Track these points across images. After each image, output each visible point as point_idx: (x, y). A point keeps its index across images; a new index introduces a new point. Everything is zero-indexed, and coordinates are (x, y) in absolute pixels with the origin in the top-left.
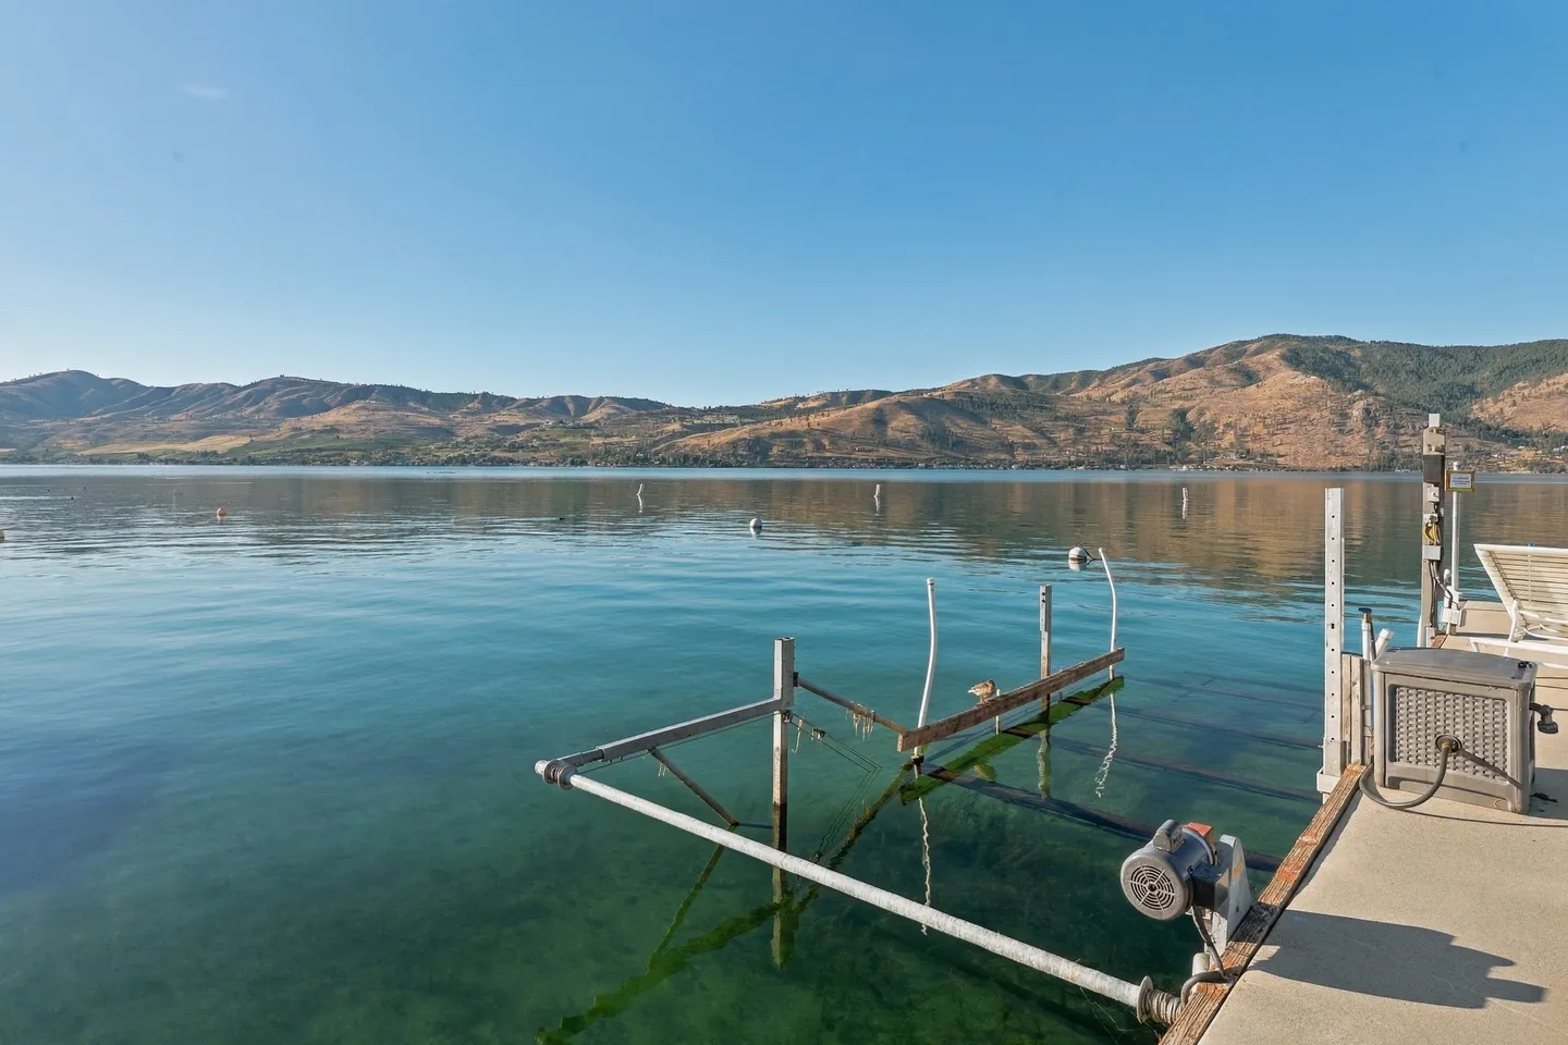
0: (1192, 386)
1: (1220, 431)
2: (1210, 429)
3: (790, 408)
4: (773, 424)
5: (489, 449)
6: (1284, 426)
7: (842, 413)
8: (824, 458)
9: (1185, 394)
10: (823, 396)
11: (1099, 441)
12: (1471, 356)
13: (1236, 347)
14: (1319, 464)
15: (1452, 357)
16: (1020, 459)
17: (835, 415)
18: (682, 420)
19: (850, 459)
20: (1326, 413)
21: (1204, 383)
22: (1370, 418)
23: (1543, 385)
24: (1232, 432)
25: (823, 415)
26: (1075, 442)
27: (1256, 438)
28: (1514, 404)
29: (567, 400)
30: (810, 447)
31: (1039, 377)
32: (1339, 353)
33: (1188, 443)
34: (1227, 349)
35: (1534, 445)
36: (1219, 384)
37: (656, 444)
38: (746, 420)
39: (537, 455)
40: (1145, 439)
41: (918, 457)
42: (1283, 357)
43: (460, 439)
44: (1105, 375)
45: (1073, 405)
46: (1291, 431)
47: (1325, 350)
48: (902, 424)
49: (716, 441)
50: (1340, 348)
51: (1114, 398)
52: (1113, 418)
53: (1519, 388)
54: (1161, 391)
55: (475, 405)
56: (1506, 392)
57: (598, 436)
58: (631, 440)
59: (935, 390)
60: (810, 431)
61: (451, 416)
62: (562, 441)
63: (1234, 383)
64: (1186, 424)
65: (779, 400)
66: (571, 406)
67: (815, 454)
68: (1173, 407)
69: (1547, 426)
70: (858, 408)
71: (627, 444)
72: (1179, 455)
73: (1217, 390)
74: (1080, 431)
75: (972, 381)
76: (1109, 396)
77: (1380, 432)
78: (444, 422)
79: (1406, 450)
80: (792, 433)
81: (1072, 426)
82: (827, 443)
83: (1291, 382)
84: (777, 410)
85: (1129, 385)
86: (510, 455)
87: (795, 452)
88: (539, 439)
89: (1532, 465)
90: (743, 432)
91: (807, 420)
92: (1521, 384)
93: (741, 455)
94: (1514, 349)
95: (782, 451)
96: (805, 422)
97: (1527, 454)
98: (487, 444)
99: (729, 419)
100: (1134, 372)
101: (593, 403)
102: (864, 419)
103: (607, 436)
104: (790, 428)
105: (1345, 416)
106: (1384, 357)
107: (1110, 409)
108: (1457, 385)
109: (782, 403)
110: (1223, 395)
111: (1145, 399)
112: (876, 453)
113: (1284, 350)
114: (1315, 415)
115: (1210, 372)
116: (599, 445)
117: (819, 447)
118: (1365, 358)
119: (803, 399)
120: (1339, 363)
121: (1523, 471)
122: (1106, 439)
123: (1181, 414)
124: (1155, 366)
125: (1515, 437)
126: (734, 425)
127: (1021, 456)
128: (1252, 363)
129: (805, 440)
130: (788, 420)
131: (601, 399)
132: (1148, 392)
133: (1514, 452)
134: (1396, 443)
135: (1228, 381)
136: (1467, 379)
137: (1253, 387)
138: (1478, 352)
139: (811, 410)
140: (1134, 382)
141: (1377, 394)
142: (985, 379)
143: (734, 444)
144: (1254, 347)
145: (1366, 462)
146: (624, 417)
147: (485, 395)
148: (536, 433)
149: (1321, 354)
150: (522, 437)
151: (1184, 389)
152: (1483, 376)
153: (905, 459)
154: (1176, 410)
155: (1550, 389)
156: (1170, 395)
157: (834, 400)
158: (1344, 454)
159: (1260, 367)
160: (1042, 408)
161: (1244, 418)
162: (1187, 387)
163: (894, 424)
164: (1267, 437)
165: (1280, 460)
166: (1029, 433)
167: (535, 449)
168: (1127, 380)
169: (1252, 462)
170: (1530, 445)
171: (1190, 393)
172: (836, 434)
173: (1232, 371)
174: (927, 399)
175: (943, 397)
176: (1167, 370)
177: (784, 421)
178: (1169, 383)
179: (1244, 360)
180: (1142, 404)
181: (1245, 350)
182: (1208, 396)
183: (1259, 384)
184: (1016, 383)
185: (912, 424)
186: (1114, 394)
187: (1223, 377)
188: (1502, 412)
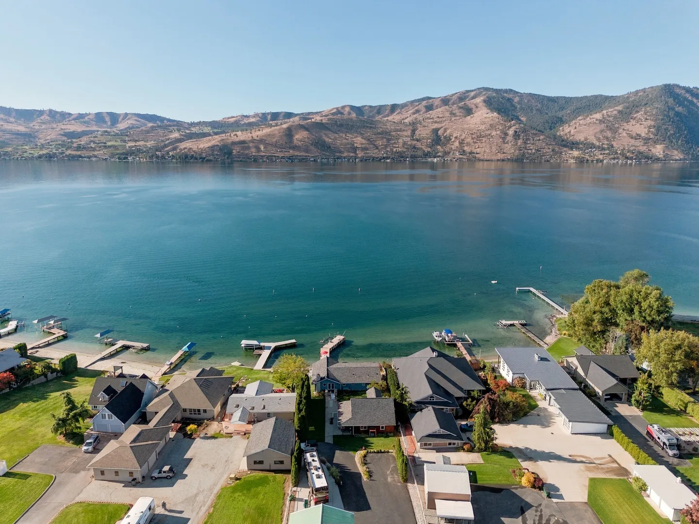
0: (442, 116)
1: (453, 140)
2: (448, 139)
3: (239, 123)
4: (232, 135)
5: (64, 149)
6: (481, 139)
7: (269, 129)
8: (262, 156)
9: (438, 120)
10: (256, 115)
11: (397, 146)
12: (564, 102)
13: (464, 93)
14: (494, 158)
15: (556, 102)
16: (360, 156)
17: (267, 131)
18: (179, 130)
19: (275, 156)
20: (498, 132)
21: (447, 114)
22: (516, 135)
23: (588, 118)
24: (458, 141)
25: (259, 130)
26: (386, 146)
27: (468, 144)
28: (576, 128)
29: (105, 115)
30: (253, 150)
31: (371, 107)
32: (509, 99)
33: (439, 147)
34: (460, 94)
35: (579, 149)
36: (454, 114)
37: (165, 146)
38: (216, 131)
39: (96, 153)
40: (418, 145)
41: (310, 155)
42: (485, 101)
43: (42, 141)
44: (404, 106)
45: (386, 125)
46: (483, 141)
47: (503, 98)
48: (301, 137)
49: (201, 146)
50: (511, 96)
51: (406, 121)
52: (405, 133)
53: (579, 120)
54: (428, 118)
55: (45, 117)
56: (574, 121)
57: (130, 141)
58: (150, 144)
59: (317, 113)
60: (253, 140)
61: (31, 125)
62: (109, 144)
64: (438, 136)
65: (233, 117)
66: (107, 119)
67: (257, 154)
68: (433, 127)
69: (586, 139)
70: (278, 126)
71: (149, 146)
72: (433, 153)
73: (453, 119)
74: (388, 140)
75: (337, 108)
76: (403, 119)
77: (520, 142)
78: (27, 130)
79: (530, 151)
80: (243, 142)
81: (385, 138)
82: (262, 147)
83: (486, 115)
84: (232, 124)
85: (414, 113)
86: (79, 153)
87: (247, 152)
88: (94, 143)
89: (576, 158)
90: (215, 140)
91: (251, 132)
92: (580, 118)
93: (217, 155)
94: (582, 98)
95: (239, 152)
96: (249, 135)
97: (576, 153)
98: (63, 145)
99: (207, 130)
100: (416, 106)
101: (121, 117)
102: (281, 134)
103: (136, 141)
104: (242, 138)
105: (506, 134)
106: (528, 101)
107: (403, 128)
108: (556, 117)
109: (235, 119)
110: (455, 121)
111: (420, 123)
112: (289, 153)
113: (485, 96)
114: (494, 133)
115: (451, 108)
116: (133, 147)
117: (258, 149)
118: (519, 103)
119: (247, 117)
120: (508, 105)
121: (573, 161)
122: (401, 145)
123: (436, 131)
124: (427, 102)
125: (572, 145)
126: (209, 135)
127: (360, 154)
128: (470, 103)
129: (251, 145)
130: (239, 133)
131: (126, 114)
132: (422, 118)
133: (571, 152)
134: (526, 147)
135: (458, 114)
136: (560, 114)
137: (469, 118)
138: (568, 100)
139: (253, 125)
140: (417, 111)
141: (521, 122)
142: (343, 107)
143: (212, 148)
144: (472, 94)
145: (512, 156)
146: (143, 128)
147: (51, 111)
148: (92, 139)
149: (501, 100)
150: (84, 141)
151: (438, 117)
152: (567, 112)
153: (302, 156)
154: (433, 129)
155: (590, 121)
156: (432, 120)
157: (265, 119)
158: (504, 153)
159: (473, 106)
160: (371, 127)
161: (463, 134)
162: (440, 116)
163: (297, 137)
164: (473, 144)
165: (477, 156)
166: (364, 141)
167: (94, 149)
168: (413, 110)
169: (465, 157)
170: (578, 149)
171: (441, 119)
172: (267, 142)
173: (461, 108)
174: (313, 122)
175: (322, 121)
176: (432, 105)
177: (237, 133)
178: (433, 113)
179: (467, 102)
180: (419, 125)
181: (468, 96)
182: (449, 121)
183: (472, 116)
184: (359, 110)
185: (306, 137)
186: (406, 118)
187: (457, 111)
188: (570, 132)
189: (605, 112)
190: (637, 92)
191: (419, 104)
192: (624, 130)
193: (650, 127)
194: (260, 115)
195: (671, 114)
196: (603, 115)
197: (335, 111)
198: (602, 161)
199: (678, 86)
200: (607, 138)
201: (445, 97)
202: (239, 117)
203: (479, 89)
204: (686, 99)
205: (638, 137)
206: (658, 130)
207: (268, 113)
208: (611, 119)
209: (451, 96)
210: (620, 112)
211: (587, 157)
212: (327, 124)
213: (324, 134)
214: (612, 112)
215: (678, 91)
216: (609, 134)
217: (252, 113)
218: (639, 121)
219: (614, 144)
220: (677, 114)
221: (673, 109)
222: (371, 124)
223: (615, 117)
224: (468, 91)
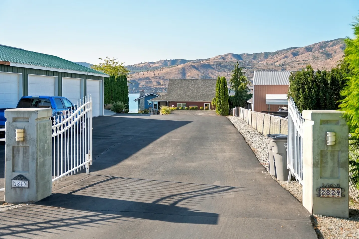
0: (306, 59)
3: (147, 67)
4: (140, 74)
7: (168, 69)
8: (161, 88)
9: (303, 62)
10: (160, 61)
13: (324, 43)
17: (166, 70)
21: (311, 58)
25: (160, 70)
30: (155, 84)
31: (248, 55)
34: (321, 44)
36: (317, 58)
42: (342, 48)
44: (274, 54)
48: (193, 75)
54: (295, 61)
59: (206, 60)
60: (155, 77)
63: (322, 58)
65: (141, 63)
67: (158, 87)
70: (175, 68)
73: (316, 61)
75: (221, 56)
80: (148, 78)
82: (161, 82)
84: (141, 67)
87: (149, 85)
91: (154, 72)
95: (144, 85)
100: (285, 53)
102: (177, 72)
104: (147, 76)
107: (274, 68)
110: (318, 63)
113: (342, 45)
115: (314, 54)
117: (159, 83)
119: (152, 63)
124: (294, 50)
128: (330, 50)
129: (153, 81)
130: (145, 73)
132: (290, 62)
135: (320, 58)
137: (330, 59)
139: (156, 68)
140: (286, 57)
142: (226, 55)
144: (331, 44)
156: (298, 62)
157: (165, 63)
159: (332, 52)
160: (248, 68)
162: (304, 60)
163: (189, 73)
168: (282, 56)
171: (305, 62)
172: (166, 78)
173: (322, 53)
174: (202, 64)
175: (209, 63)
176: (298, 52)
177: (144, 73)
178: (298, 58)
179: (327, 49)
180: (287, 66)
181: (328, 45)
182: (312, 63)
183: (331, 58)
184: (239, 57)
185: (196, 74)
186: (277, 62)
187: (319, 55)
191: (287, 52)
194: (163, 62)
197: (219, 57)
201: (308, 46)
202: (146, 63)
203: (336, 40)
207: (169, 61)
209: (313, 46)
212: (213, 65)
213: (211, 72)
217: (156, 61)
222: (248, 65)
224: (328, 42)
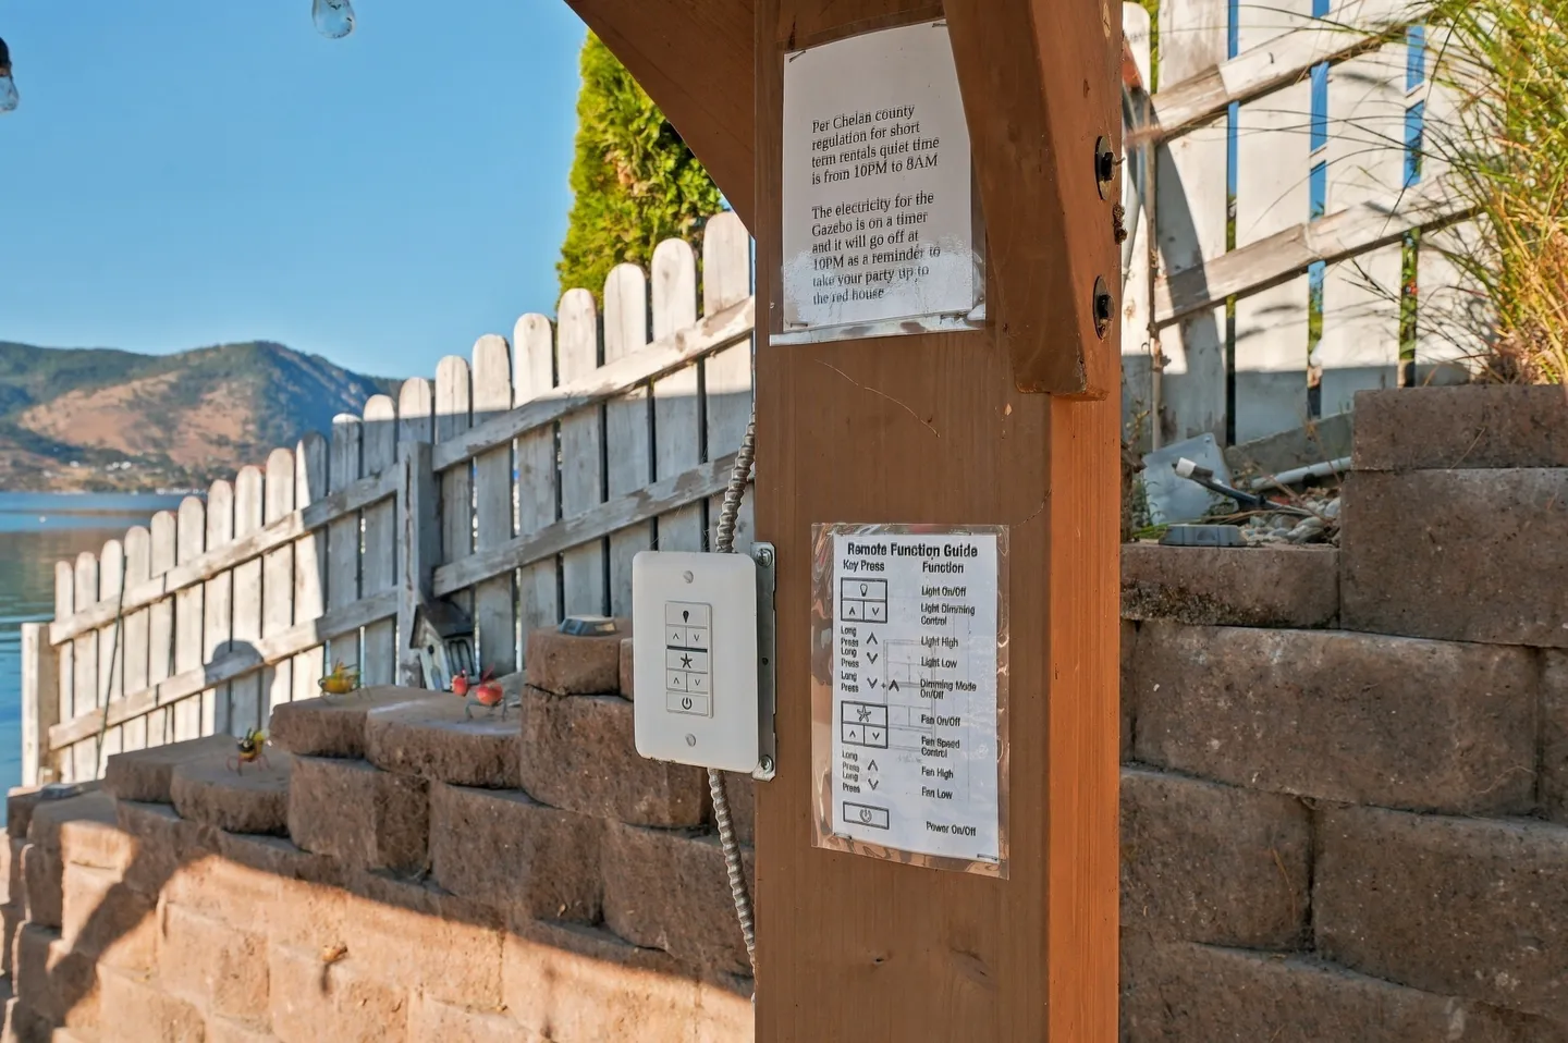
12: (23, 355)
23: (97, 396)
28: (69, 416)
35: (87, 461)
53: (74, 398)
56: (60, 401)
69: (100, 441)
89: (84, 484)
92: (75, 393)
94: (71, 352)
97: (78, 471)
108: (7, 388)
121: (77, 491)
125: (67, 453)
133: (67, 469)
136: (17, 381)
138: (33, 354)
152: (36, 379)
155: (104, 402)
170: (83, 461)
188: (54, 425)
189: (136, 384)
190: (202, 352)
192: (189, 425)
193: (245, 422)
195: (283, 398)
196: (134, 391)
198: (151, 490)
199: (285, 349)
200: (156, 443)
204: (303, 373)
205: (222, 442)
206: (263, 425)
208: (156, 400)
210: (173, 387)
211: (111, 478)
214: (154, 385)
215: (288, 356)
216: (156, 432)
218: (219, 408)
219: (173, 454)
220: (294, 398)
221: (285, 390)
223: (165, 398)
